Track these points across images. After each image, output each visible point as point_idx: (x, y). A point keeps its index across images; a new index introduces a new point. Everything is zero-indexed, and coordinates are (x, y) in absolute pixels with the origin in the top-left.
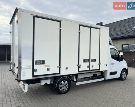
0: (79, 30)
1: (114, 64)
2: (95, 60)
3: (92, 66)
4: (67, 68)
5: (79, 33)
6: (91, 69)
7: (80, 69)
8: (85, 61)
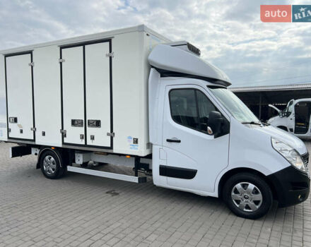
0: (61, 58)
1: (179, 141)
2: (98, 124)
3: (93, 138)
4: (44, 134)
5: (61, 63)
6: (90, 142)
7: (65, 138)
8: (74, 123)
